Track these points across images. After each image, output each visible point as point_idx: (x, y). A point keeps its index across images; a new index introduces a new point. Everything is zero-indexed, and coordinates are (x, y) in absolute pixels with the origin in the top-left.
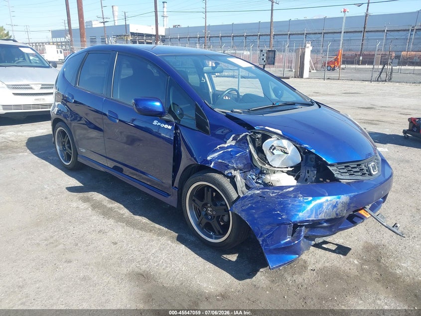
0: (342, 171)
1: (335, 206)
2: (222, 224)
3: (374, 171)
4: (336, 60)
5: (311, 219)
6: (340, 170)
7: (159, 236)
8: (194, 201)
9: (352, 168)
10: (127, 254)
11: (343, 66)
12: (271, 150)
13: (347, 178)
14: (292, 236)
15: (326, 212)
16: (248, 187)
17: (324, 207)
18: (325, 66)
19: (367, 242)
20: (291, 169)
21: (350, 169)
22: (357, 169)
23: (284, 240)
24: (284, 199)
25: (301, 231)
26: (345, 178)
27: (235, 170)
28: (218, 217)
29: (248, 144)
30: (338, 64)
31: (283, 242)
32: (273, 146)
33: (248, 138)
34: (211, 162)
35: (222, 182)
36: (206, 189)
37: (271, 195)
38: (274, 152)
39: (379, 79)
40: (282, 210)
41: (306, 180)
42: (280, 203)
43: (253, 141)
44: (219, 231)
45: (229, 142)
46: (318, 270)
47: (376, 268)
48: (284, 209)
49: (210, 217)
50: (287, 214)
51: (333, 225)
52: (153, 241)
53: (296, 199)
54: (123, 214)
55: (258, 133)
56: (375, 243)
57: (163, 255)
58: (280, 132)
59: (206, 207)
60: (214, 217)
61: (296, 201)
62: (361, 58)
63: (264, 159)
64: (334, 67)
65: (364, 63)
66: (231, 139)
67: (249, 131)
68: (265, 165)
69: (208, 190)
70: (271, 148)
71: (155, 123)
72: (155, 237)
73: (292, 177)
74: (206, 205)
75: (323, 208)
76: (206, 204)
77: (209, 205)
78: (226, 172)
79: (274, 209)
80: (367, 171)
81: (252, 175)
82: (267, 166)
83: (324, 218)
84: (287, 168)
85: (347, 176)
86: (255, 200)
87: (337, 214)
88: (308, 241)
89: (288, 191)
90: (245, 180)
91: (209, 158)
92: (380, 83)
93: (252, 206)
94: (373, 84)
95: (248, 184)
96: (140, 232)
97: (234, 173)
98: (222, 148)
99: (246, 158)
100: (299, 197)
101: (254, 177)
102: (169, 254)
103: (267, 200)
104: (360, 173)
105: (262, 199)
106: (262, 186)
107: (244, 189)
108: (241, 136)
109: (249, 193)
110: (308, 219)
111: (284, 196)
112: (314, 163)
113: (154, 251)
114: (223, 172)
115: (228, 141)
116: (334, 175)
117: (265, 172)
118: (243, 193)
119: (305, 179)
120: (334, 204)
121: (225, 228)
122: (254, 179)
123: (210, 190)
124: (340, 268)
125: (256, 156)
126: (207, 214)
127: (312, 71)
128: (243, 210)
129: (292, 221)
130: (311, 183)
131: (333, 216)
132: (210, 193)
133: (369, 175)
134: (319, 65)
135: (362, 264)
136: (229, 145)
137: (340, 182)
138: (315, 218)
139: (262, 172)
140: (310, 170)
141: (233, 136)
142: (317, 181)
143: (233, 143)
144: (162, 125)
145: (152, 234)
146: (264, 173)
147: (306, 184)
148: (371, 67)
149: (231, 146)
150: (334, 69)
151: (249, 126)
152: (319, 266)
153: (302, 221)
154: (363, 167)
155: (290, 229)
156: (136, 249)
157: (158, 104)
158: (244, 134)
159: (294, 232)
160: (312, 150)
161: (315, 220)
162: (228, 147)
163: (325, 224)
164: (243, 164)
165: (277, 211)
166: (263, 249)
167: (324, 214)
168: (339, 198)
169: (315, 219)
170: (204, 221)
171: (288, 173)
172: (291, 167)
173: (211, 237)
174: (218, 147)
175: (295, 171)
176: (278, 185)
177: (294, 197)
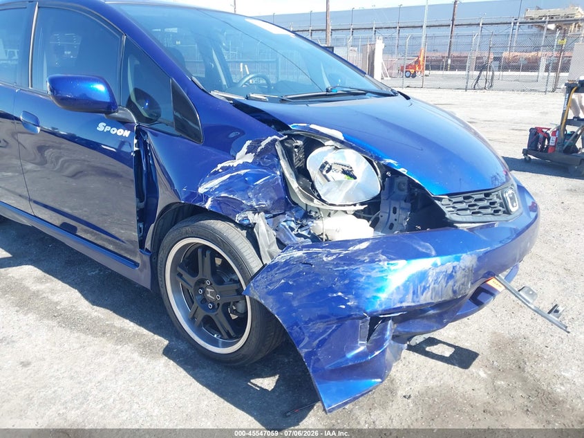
0: (459, 206)
1: (450, 277)
2: (234, 317)
3: (513, 206)
4: (418, 62)
5: (405, 304)
6: (456, 205)
7: (117, 344)
8: (180, 275)
9: (476, 200)
10: (45, 386)
11: (426, 72)
12: (324, 172)
13: (468, 220)
14: (368, 340)
15: (434, 288)
16: (281, 245)
17: (430, 279)
18: (402, 71)
19: (495, 333)
20: (362, 207)
21: (473, 203)
22: (486, 203)
23: (353, 349)
24: (351, 267)
25: (384, 329)
26: (464, 220)
27: (255, 211)
28: (227, 305)
29: (279, 160)
30: (419, 68)
31: (350, 355)
32: (326, 163)
33: (279, 148)
34: (205, 197)
35: (230, 237)
36: (200, 251)
37: (325, 259)
38: (328, 175)
39: (476, 87)
40: (348, 289)
41: (391, 226)
42: (343, 275)
43: (289, 154)
44: (228, 333)
45: (242, 157)
46: (416, 397)
47: (519, 384)
48: (351, 285)
49: (210, 306)
50: (357, 296)
51: (446, 312)
52: (104, 354)
53: (374, 265)
54: (57, 303)
55: (298, 137)
56: (509, 333)
57: (120, 383)
58: (339, 135)
59: (204, 286)
60: (218, 304)
61: (374, 269)
62: (449, 62)
63: (311, 189)
64: (415, 72)
65: (453, 68)
66: (244, 149)
67: (280, 133)
68: (312, 200)
69: (204, 254)
70: (323, 167)
71: (101, 127)
72: (110, 346)
73: (365, 221)
74: (204, 283)
75: (427, 281)
76: (202, 281)
77: (208, 283)
78: (238, 218)
79: (331, 287)
80: (501, 205)
81: (288, 222)
82: (316, 203)
83: (430, 301)
84: (355, 205)
85: (467, 216)
86: (293, 271)
87: (454, 292)
88: (397, 344)
89: (359, 250)
90: (276, 230)
91: (201, 190)
92: (478, 91)
93: (286, 283)
94: (470, 92)
95: (283, 238)
96: (83, 336)
97: (252, 217)
98: (226, 169)
99: (276, 188)
100: (380, 261)
101: (293, 225)
102: (131, 381)
103: (317, 270)
104: (490, 211)
105: (307, 268)
106: (309, 242)
107: (275, 248)
108: (263, 144)
109: (282, 257)
110: (399, 305)
111: (350, 259)
112: (405, 193)
113: (100, 377)
114: (231, 217)
115: (238, 155)
116: (443, 213)
117: (313, 214)
118: (272, 257)
119: (389, 224)
120: (449, 272)
121: (239, 326)
122: (292, 229)
123: (208, 253)
124: (456, 388)
125: (294, 184)
126: (204, 301)
127: (385, 78)
128: (270, 293)
129: (368, 311)
130: (401, 231)
131: (448, 295)
132: (207, 260)
133: (504, 212)
134: (395, 71)
135: (494, 378)
136: (241, 162)
137: (457, 227)
138: (414, 302)
139: (307, 215)
140: (397, 207)
141: (248, 143)
142: (411, 228)
143: (250, 158)
144: (114, 131)
145: (104, 340)
146: (311, 217)
147: (391, 235)
148: (464, 73)
149: (245, 165)
150: (414, 76)
151: (279, 124)
152: (417, 387)
153: (386, 310)
154: (495, 199)
155: (364, 326)
156: (65, 375)
157: (100, 88)
158: (269, 139)
159: (371, 331)
160: (401, 170)
161: (414, 306)
162: (239, 168)
163: (431, 312)
164: (271, 199)
165: (336, 292)
166: (310, 370)
167: (430, 293)
168: (458, 259)
169: (413, 304)
170: (201, 314)
171: (357, 214)
172: (362, 204)
173: (215, 343)
174: (220, 166)
175: (370, 210)
176: (338, 237)
177: (370, 262)
